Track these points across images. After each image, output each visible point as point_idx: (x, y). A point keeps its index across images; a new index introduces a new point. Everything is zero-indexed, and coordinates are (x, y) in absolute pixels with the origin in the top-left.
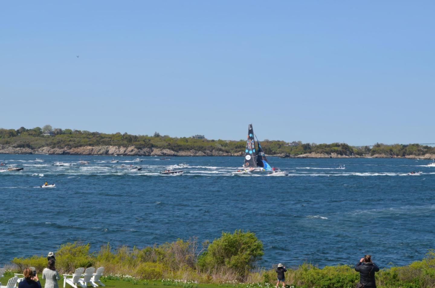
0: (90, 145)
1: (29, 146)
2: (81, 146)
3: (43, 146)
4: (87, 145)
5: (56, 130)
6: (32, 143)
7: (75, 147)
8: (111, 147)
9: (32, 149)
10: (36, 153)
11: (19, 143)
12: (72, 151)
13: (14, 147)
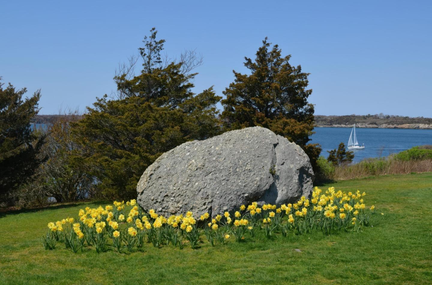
0: (409, 123)
1: (375, 124)
2: (403, 124)
3: (383, 124)
4: (407, 123)
5: (386, 115)
6: (376, 123)
7: (401, 124)
8: (420, 124)
9: (377, 125)
10: (380, 127)
11: (370, 122)
12: (399, 126)
13: (368, 124)
